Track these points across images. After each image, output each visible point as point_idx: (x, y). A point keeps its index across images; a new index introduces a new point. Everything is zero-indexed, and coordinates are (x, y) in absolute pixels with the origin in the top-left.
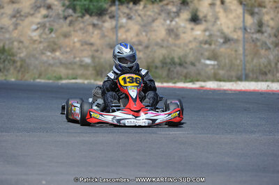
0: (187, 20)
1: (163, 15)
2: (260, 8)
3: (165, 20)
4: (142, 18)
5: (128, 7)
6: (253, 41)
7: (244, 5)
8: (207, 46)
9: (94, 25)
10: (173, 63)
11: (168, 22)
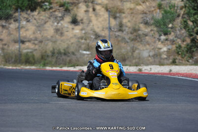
0: (69, 22)
1: (52, 19)
2: (121, 14)
3: (53, 22)
4: (37, 21)
5: (26, 13)
6: (116, 37)
7: (109, 11)
8: (83, 41)
9: (3, 27)
10: (60, 53)
11: (56, 24)
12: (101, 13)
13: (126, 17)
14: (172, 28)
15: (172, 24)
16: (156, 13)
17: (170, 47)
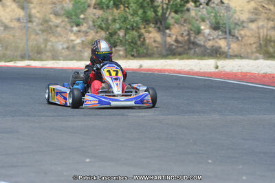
12: (8, 4)
13: (34, 8)
14: (84, 19)
15: (84, 15)
16: (66, 3)
17: (83, 39)
